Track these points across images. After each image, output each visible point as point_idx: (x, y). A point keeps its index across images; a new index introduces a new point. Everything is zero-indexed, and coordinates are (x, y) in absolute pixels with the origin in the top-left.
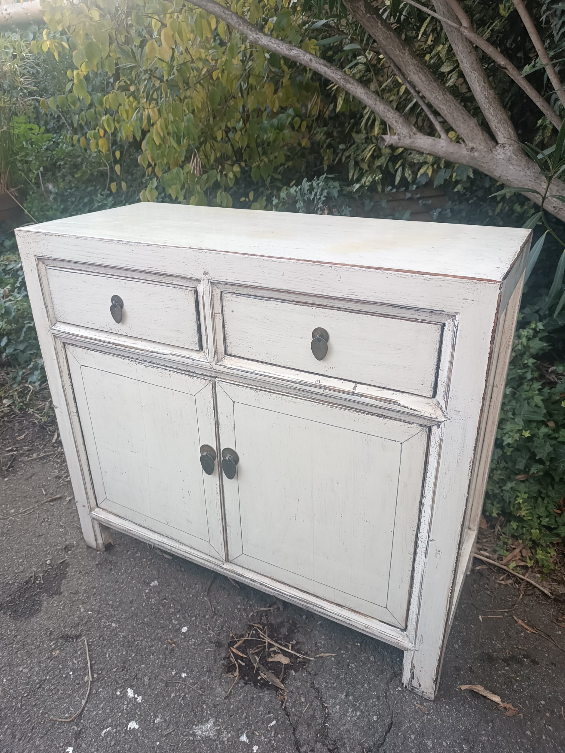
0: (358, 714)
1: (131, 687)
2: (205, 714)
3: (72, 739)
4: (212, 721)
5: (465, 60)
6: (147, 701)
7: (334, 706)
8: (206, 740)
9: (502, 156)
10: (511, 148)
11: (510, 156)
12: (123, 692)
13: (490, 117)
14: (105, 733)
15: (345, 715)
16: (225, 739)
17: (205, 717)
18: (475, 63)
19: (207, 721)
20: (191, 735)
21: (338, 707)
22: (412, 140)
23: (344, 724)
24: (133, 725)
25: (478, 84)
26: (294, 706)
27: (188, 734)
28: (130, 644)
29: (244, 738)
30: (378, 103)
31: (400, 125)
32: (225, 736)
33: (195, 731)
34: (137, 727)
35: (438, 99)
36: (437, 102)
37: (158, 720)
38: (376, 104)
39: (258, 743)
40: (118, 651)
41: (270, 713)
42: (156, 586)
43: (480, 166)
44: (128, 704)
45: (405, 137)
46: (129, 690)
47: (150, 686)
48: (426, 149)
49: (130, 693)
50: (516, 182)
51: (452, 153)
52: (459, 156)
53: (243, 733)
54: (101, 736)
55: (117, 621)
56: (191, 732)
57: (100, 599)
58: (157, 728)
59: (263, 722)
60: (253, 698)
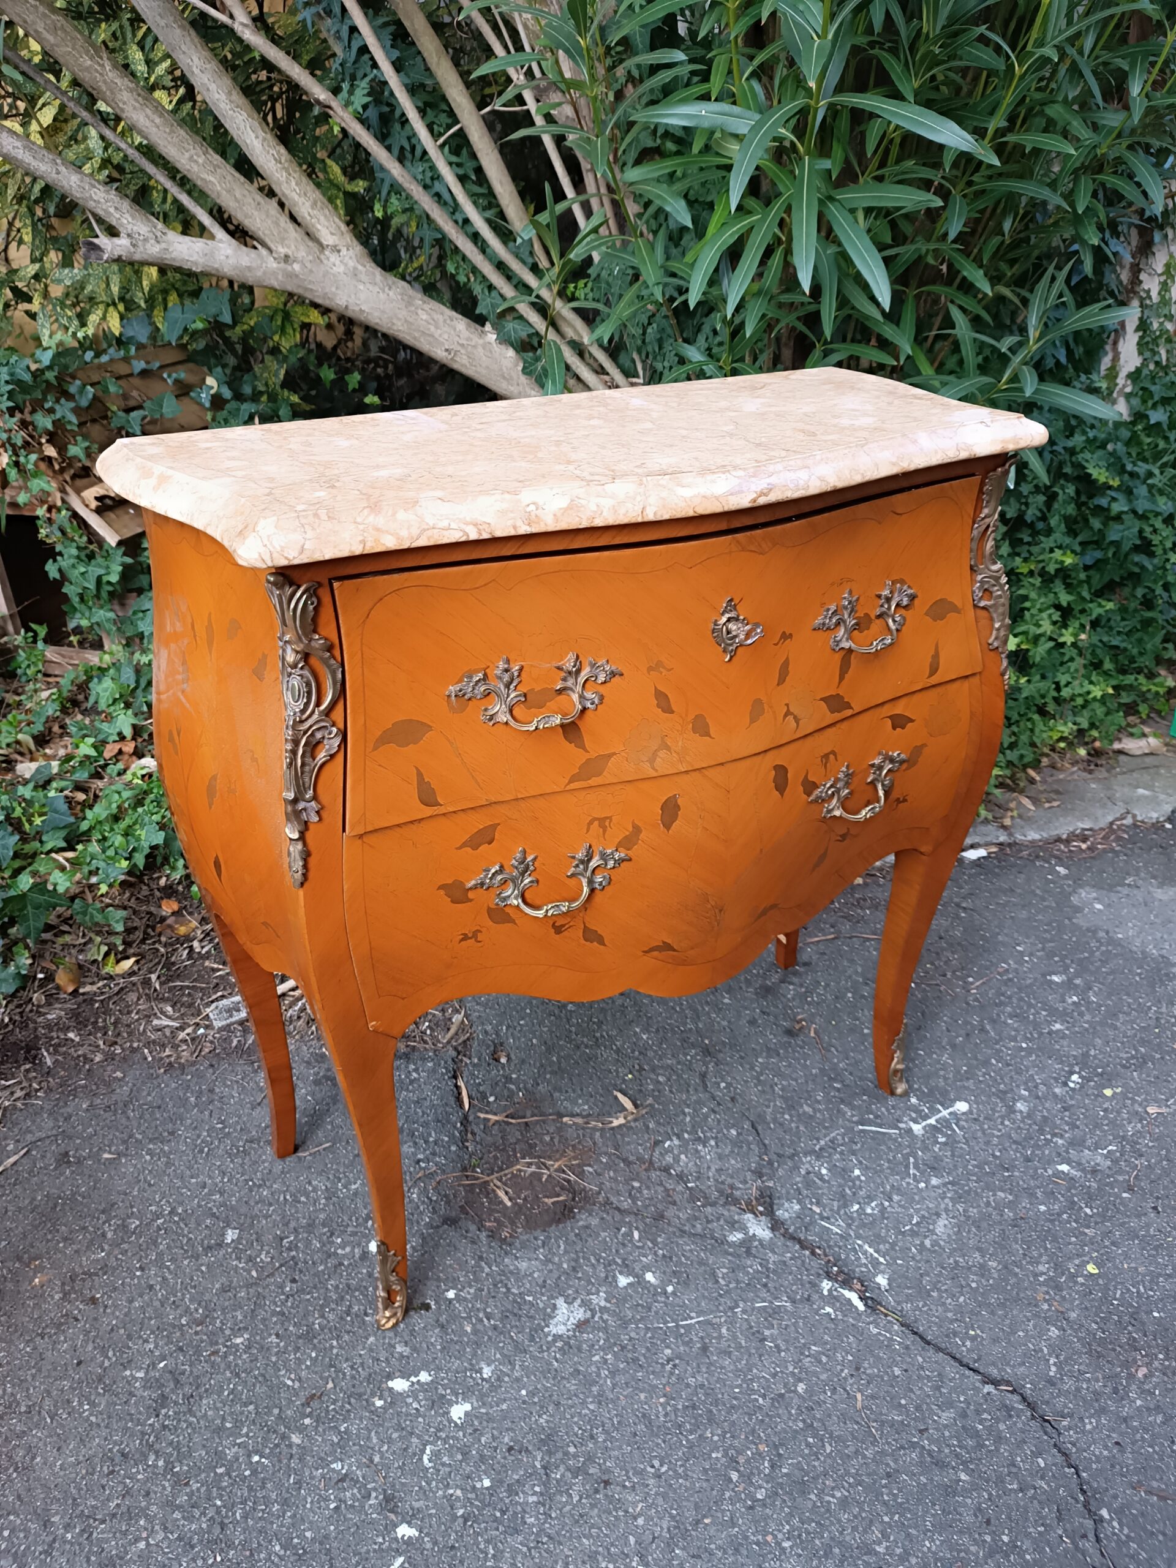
0: (713, 1143)
1: (390, 1377)
2: (541, 1305)
3: (386, 1518)
4: (560, 1302)
5: (213, 87)
6: (439, 1369)
7: (677, 1159)
8: (581, 1325)
9: (341, 269)
10: (351, 252)
11: (355, 268)
12: (386, 1394)
13: (296, 197)
14: (430, 1461)
15: (700, 1158)
16: (603, 1303)
17: (545, 1309)
18: (234, 93)
19: (554, 1307)
20: (554, 1341)
21: (683, 1157)
22: (163, 245)
23: (709, 1168)
24: (458, 1411)
25: (253, 136)
26: (634, 1200)
27: (550, 1345)
28: (309, 1336)
29: (623, 1281)
30: (62, 169)
31: (127, 216)
32: (599, 1300)
33: (554, 1332)
34: (467, 1407)
35: (196, 162)
36: (195, 168)
37: (487, 1372)
38: (58, 173)
39: (647, 1268)
40: (299, 1362)
41: (619, 1230)
42: (240, 1238)
43: (306, 289)
44: (416, 1398)
45: (146, 240)
46: (390, 1384)
47: (414, 1349)
48: (196, 263)
49: (399, 1385)
50: (376, 314)
51: (249, 268)
52: (265, 273)
53: (615, 1277)
54: (427, 1469)
55: (237, 1331)
56: (550, 1338)
57: (153, 1332)
58: (499, 1379)
59: (624, 1245)
60: (576, 1235)
